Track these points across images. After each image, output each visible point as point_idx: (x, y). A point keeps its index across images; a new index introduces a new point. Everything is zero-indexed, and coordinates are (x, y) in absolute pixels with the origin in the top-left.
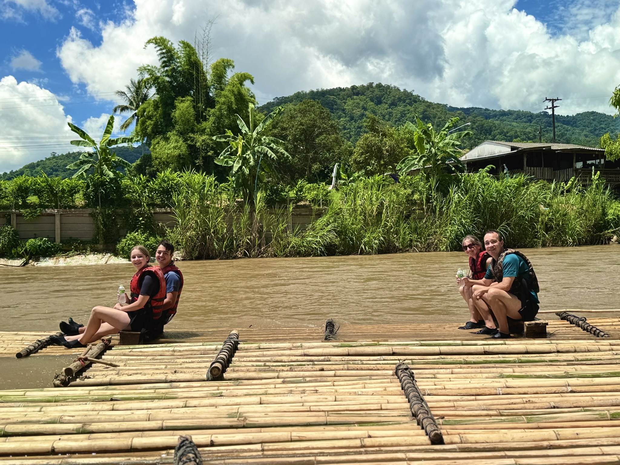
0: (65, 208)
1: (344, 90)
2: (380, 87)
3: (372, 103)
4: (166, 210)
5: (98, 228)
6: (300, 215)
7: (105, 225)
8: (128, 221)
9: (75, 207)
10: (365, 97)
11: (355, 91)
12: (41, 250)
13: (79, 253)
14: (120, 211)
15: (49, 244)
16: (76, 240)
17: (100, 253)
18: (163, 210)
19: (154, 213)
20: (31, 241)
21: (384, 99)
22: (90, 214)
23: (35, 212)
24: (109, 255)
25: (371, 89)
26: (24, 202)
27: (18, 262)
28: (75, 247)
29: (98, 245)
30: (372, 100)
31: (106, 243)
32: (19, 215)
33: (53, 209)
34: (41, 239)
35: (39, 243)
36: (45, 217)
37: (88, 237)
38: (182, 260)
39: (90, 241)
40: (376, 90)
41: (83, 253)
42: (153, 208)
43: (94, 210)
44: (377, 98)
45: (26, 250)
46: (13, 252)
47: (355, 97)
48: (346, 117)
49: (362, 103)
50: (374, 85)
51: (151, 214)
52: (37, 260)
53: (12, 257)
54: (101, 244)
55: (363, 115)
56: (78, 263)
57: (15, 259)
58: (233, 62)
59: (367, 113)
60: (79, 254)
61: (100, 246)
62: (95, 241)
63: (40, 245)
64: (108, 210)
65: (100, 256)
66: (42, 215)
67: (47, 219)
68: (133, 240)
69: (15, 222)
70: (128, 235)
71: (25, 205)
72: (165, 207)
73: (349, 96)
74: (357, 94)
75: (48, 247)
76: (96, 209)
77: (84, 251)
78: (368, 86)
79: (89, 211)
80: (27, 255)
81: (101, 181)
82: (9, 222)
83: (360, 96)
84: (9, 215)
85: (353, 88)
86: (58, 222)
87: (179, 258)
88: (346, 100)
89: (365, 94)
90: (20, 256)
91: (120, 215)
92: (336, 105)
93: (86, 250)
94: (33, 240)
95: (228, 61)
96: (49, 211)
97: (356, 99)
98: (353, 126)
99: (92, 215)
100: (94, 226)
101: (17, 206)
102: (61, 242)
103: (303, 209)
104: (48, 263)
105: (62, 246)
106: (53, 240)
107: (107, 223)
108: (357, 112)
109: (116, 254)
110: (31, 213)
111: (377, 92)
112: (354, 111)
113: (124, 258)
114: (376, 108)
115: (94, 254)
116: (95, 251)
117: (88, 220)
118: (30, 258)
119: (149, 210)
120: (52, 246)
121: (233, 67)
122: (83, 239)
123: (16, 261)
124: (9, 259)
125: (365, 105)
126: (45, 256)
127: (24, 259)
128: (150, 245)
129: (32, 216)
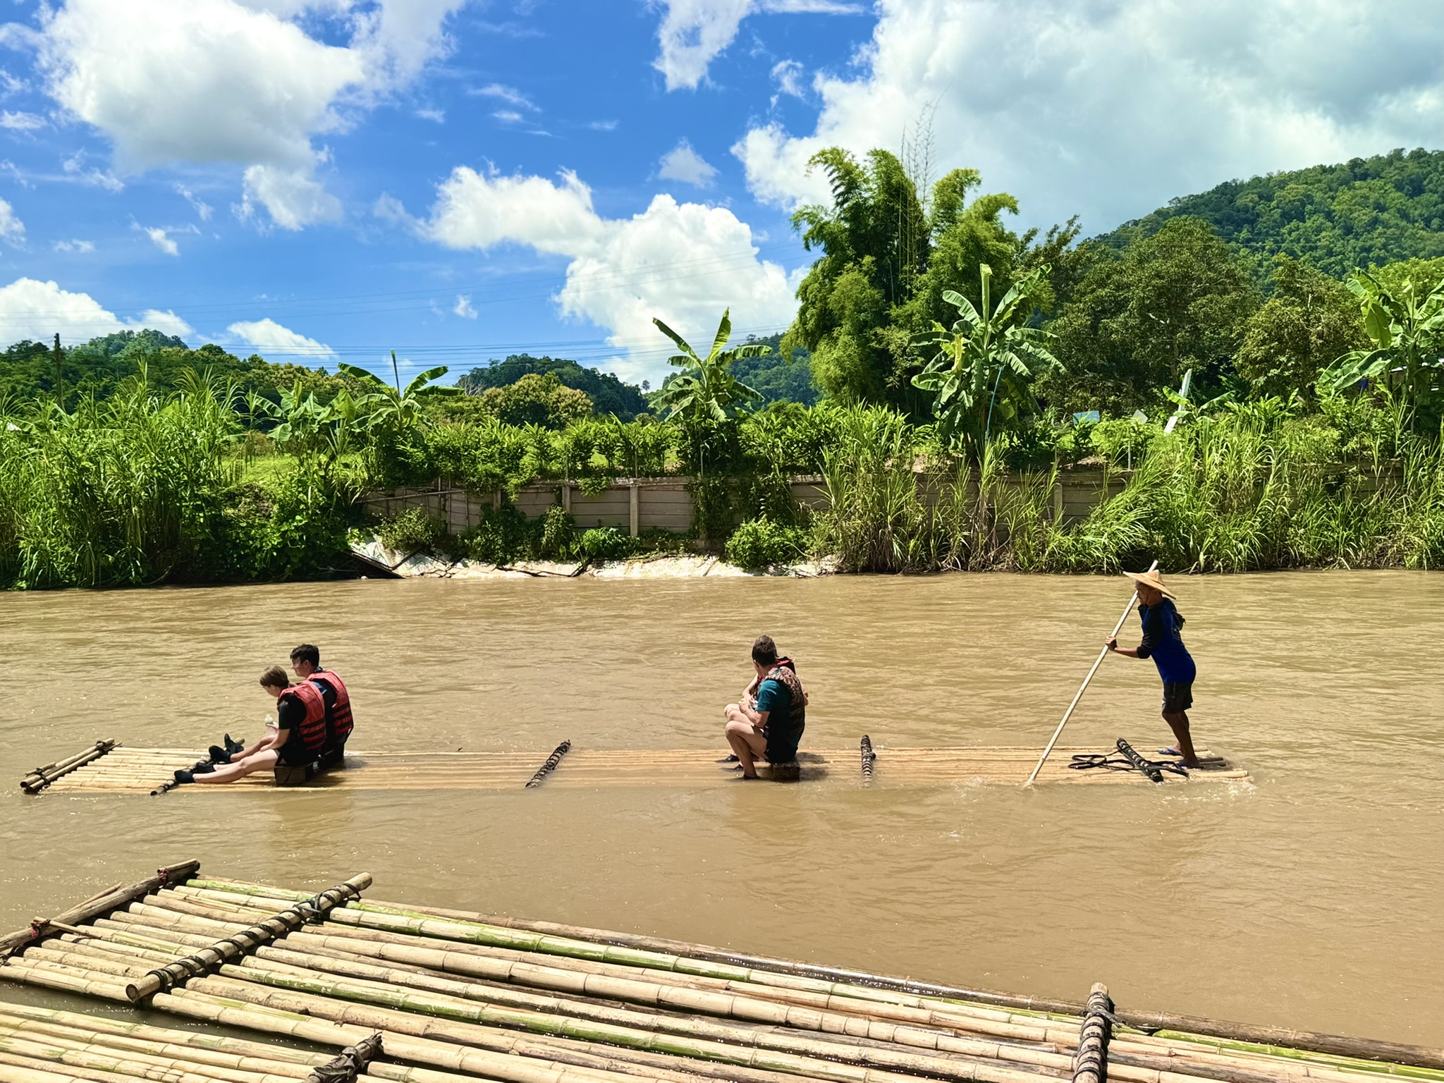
0: (647, 476)
1: (1332, 170)
2: (1421, 157)
3: (1399, 194)
4: (814, 477)
5: (698, 511)
6: (1081, 485)
7: (708, 506)
8: (747, 498)
9: (663, 473)
10: (1381, 182)
11: (1358, 171)
12: (606, 548)
13: (666, 554)
14: (734, 481)
15: (619, 539)
16: (662, 532)
17: (699, 555)
18: (809, 478)
19: (793, 484)
20: (590, 533)
21: (1431, 182)
22: (685, 486)
23: (599, 484)
24: (714, 558)
25: (1398, 164)
26: (585, 466)
27: (571, 568)
28: (662, 544)
29: (698, 541)
30: (1399, 187)
31: (709, 537)
32: (575, 489)
33: (627, 478)
34: (607, 530)
35: (602, 538)
36: (614, 492)
37: (682, 526)
38: (837, 573)
39: (685, 535)
40: (1410, 164)
41: (673, 555)
42: (792, 474)
43: (693, 479)
44: (1412, 181)
45: (582, 548)
46: (561, 551)
47: (1358, 183)
48: (1334, 228)
49: (1374, 196)
50: (1406, 154)
51: (787, 485)
52: (599, 565)
53: (560, 560)
54: (702, 539)
55: (1375, 222)
56: (662, 573)
57: (566, 563)
58: (977, 172)
59: (1385, 216)
60: (667, 557)
61: (701, 543)
62: (693, 534)
63: (604, 541)
64: (714, 480)
65: (699, 560)
66: (610, 488)
67: (618, 495)
68: (750, 535)
69: (568, 500)
70: (743, 525)
71: (588, 472)
72: (812, 474)
73: (1345, 182)
74: (1364, 177)
75: (617, 544)
76: (696, 477)
77: (675, 551)
78: (1390, 156)
79: (684, 480)
80: (584, 555)
81: (705, 429)
82: (559, 502)
83: (1369, 180)
84: (560, 489)
85: (1355, 163)
86: (634, 501)
87: (831, 569)
88: (1337, 191)
89: (1383, 174)
90: (571, 558)
91: (734, 489)
92: (1311, 204)
93: (678, 549)
94: (594, 532)
95: (967, 173)
96: (620, 481)
97: (1360, 188)
98: (1350, 248)
99: (689, 488)
100: (692, 507)
101: (574, 474)
102: (639, 534)
103: (1088, 474)
104: (614, 572)
105: (641, 542)
106: (624, 530)
107: (713, 502)
108: (1363, 216)
109: (723, 558)
110: (593, 484)
111: (1412, 168)
112: (1355, 215)
113: (737, 565)
114: (1410, 203)
115: (689, 557)
116: (693, 551)
117: (684, 496)
118: (589, 562)
119: (784, 479)
120: (624, 542)
121: (979, 183)
122: (675, 530)
123: (568, 566)
124: (557, 563)
125: (1382, 201)
126: (612, 558)
127: (579, 564)
128: (779, 544)
129: (593, 490)
